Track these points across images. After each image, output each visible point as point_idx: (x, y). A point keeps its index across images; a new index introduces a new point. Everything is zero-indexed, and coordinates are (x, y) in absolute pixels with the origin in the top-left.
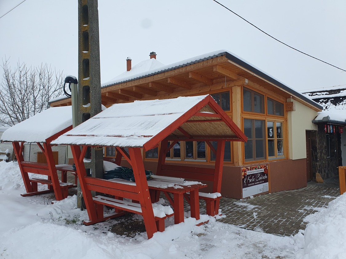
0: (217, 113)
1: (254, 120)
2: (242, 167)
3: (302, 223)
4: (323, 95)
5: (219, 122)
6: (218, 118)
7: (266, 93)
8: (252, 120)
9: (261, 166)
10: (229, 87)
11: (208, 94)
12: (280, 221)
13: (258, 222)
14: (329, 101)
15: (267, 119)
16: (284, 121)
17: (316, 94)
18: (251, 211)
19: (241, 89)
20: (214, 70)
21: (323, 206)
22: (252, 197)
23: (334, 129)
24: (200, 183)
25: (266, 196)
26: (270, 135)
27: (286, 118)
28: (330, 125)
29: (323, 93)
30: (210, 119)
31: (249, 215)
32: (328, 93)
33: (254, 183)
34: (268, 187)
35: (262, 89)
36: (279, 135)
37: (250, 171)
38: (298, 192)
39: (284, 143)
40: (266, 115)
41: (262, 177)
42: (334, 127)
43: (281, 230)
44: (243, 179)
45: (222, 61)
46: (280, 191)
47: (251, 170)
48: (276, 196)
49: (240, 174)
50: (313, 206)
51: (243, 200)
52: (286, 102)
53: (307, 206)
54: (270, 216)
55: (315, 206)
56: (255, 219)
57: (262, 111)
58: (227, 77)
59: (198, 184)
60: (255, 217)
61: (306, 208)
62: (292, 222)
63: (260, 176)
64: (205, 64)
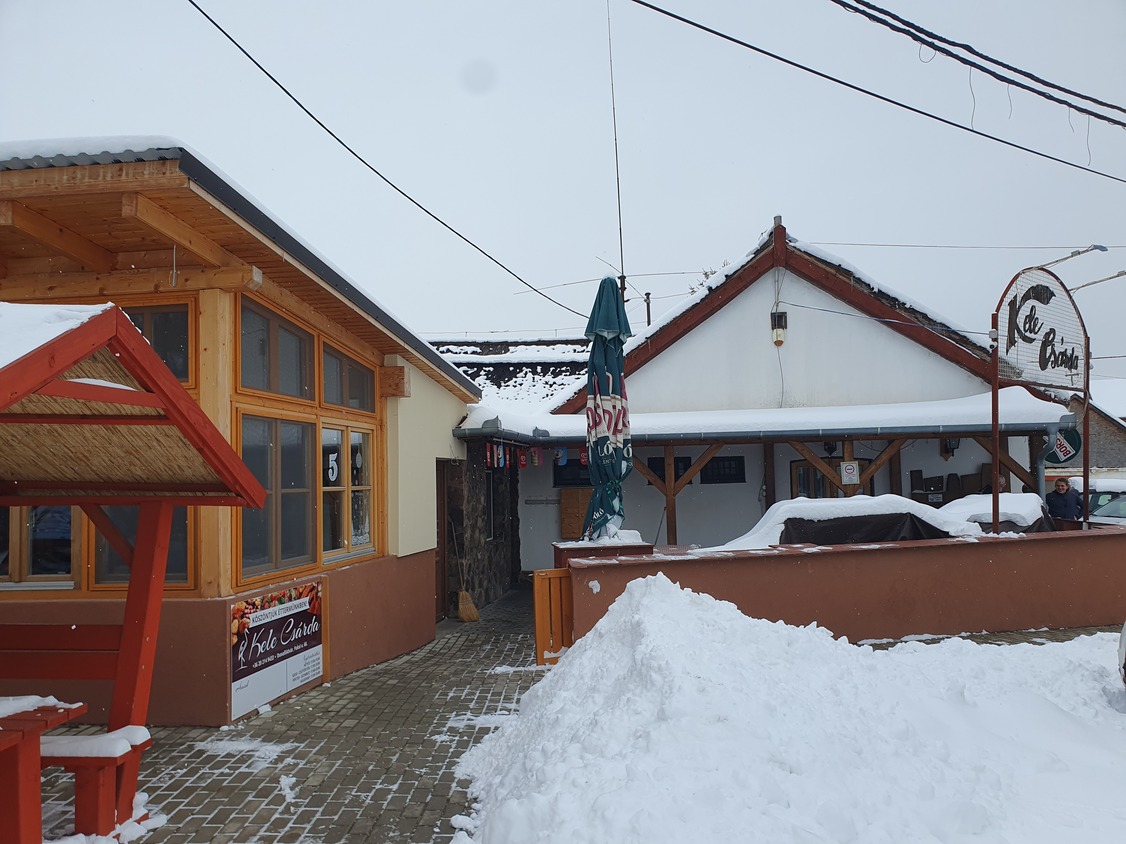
0: (149, 390)
1: (279, 422)
2: (233, 601)
3: (454, 785)
4: (466, 353)
5: (151, 429)
6: (149, 411)
7: (322, 328)
8: (271, 422)
9: (301, 590)
10: (188, 288)
11: (110, 304)
12: (381, 795)
13: (304, 818)
14: (482, 373)
15: (322, 419)
16: (373, 427)
17: (448, 351)
18: (269, 771)
19: (233, 303)
20: (127, 211)
21: (500, 705)
22: (265, 710)
23: (508, 456)
24: (51, 701)
25: (314, 697)
26: (330, 476)
27: (381, 420)
28: (498, 444)
29: (465, 348)
30: (109, 412)
31: (264, 793)
32: (478, 350)
33: (276, 656)
34: (321, 661)
35: (308, 313)
36: (357, 475)
37: (260, 613)
38: (413, 663)
39: (372, 503)
40: (317, 405)
41: (302, 628)
42: (507, 452)
43: (391, 834)
44: (236, 648)
45: (163, 181)
46: (357, 671)
47: (263, 608)
48: (348, 692)
49: (224, 627)
50: (473, 711)
51: (232, 727)
52: (382, 366)
53: (457, 715)
54: (345, 779)
55: (477, 712)
56: (289, 805)
57: (305, 390)
58: (182, 248)
59: (41, 710)
60: (290, 796)
61: (455, 725)
62: (422, 791)
63: (296, 626)
64: (84, 180)
